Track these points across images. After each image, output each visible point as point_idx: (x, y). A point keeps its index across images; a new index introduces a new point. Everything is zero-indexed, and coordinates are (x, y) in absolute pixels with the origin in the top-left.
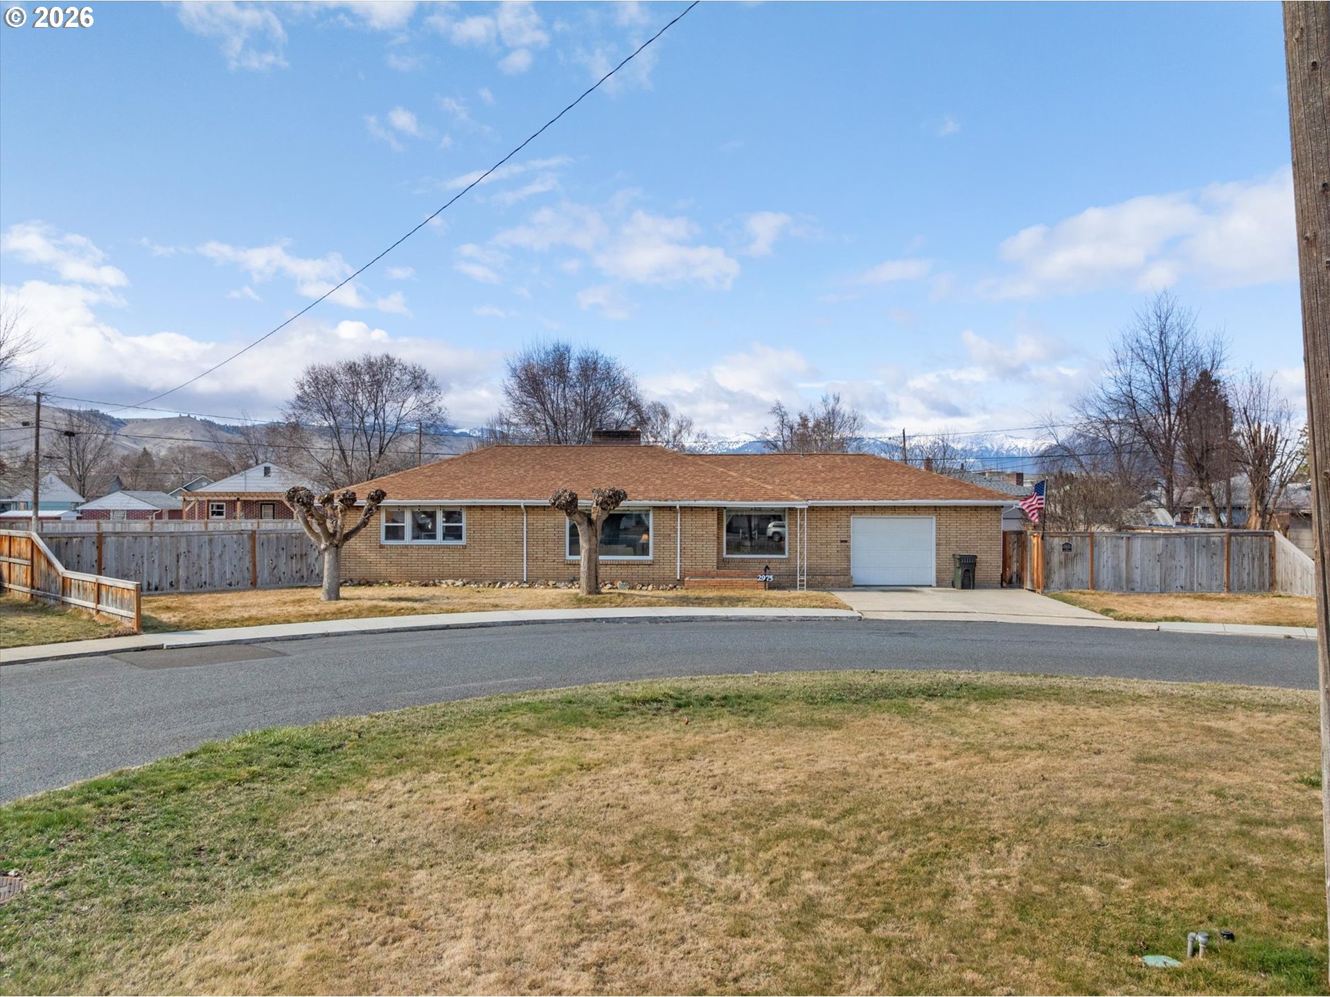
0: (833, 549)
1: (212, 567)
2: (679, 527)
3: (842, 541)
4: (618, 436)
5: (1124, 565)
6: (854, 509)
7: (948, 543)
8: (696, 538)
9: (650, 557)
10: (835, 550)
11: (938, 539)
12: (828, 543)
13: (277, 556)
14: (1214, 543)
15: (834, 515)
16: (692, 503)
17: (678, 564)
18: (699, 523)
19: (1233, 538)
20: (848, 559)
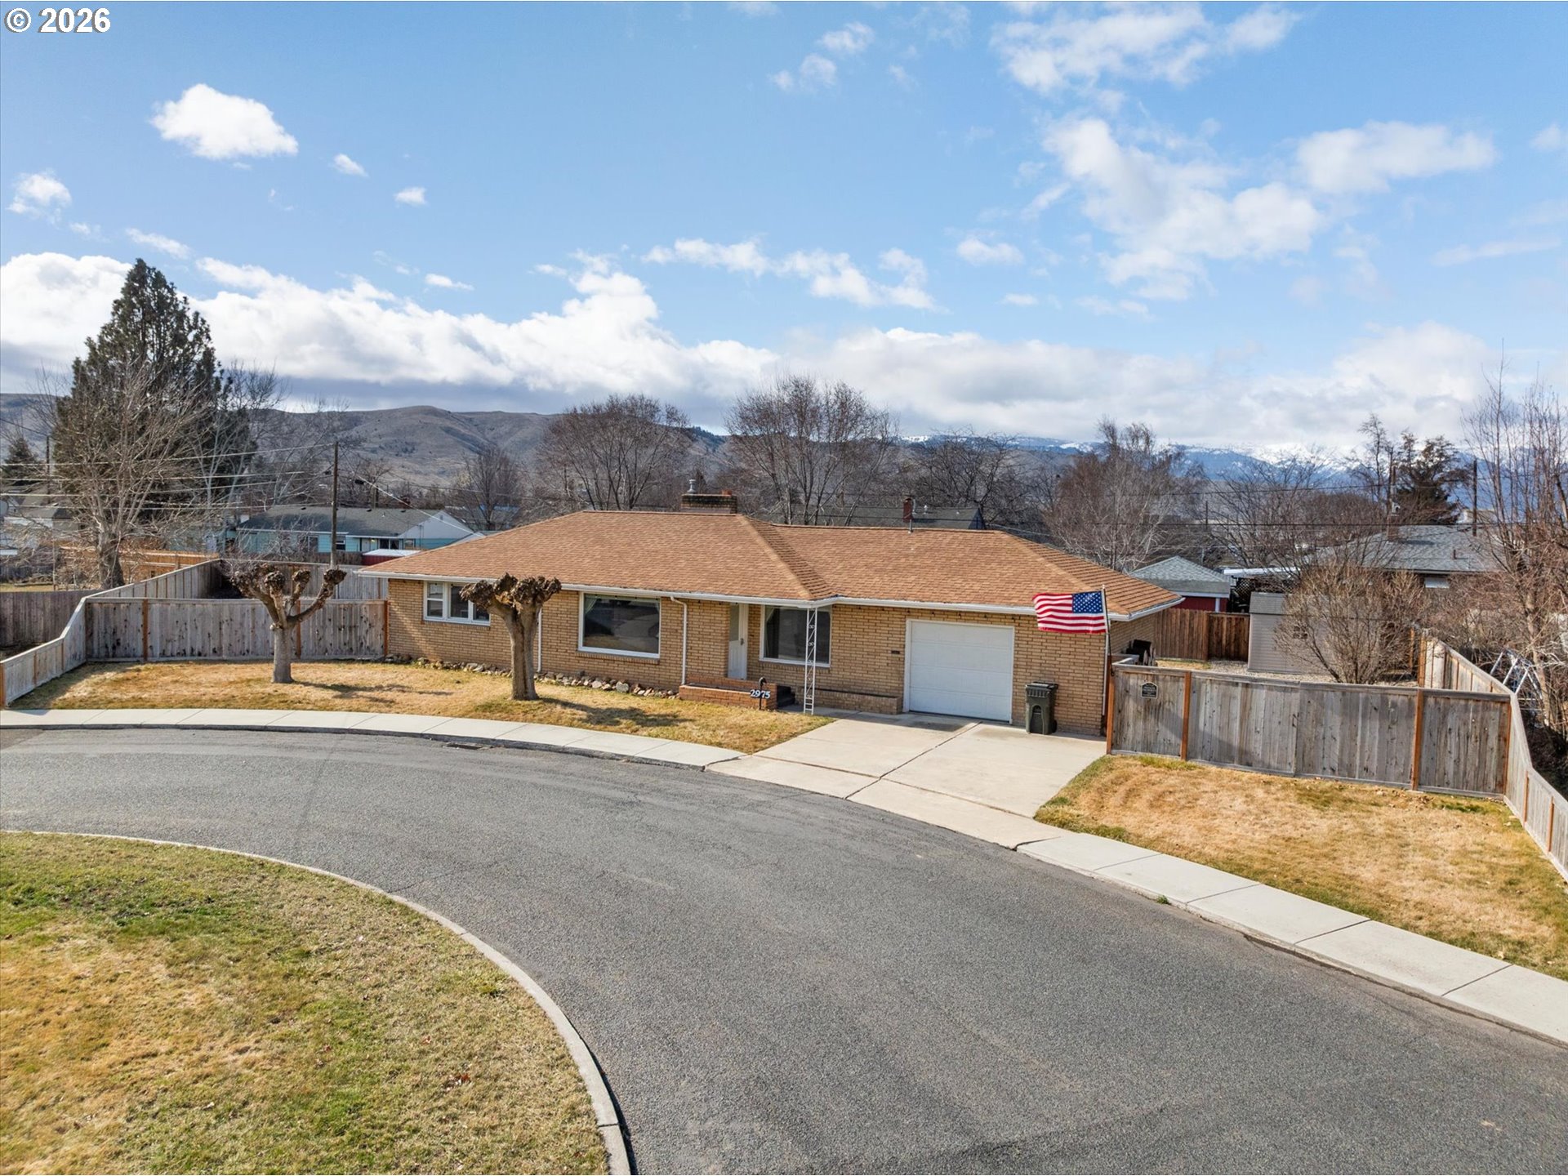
0: (883, 660)
1: (255, 636)
2: (685, 622)
3: (893, 652)
4: (708, 503)
5: (1236, 725)
6: (909, 612)
7: (1029, 666)
8: (702, 637)
9: (657, 656)
10: (884, 662)
11: (1017, 659)
12: (876, 653)
13: (324, 627)
14: (1394, 705)
15: (884, 617)
16: (696, 595)
17: (684, 666)
18: (706, 619)
19: (1431, 700)
20: (901, 675)
